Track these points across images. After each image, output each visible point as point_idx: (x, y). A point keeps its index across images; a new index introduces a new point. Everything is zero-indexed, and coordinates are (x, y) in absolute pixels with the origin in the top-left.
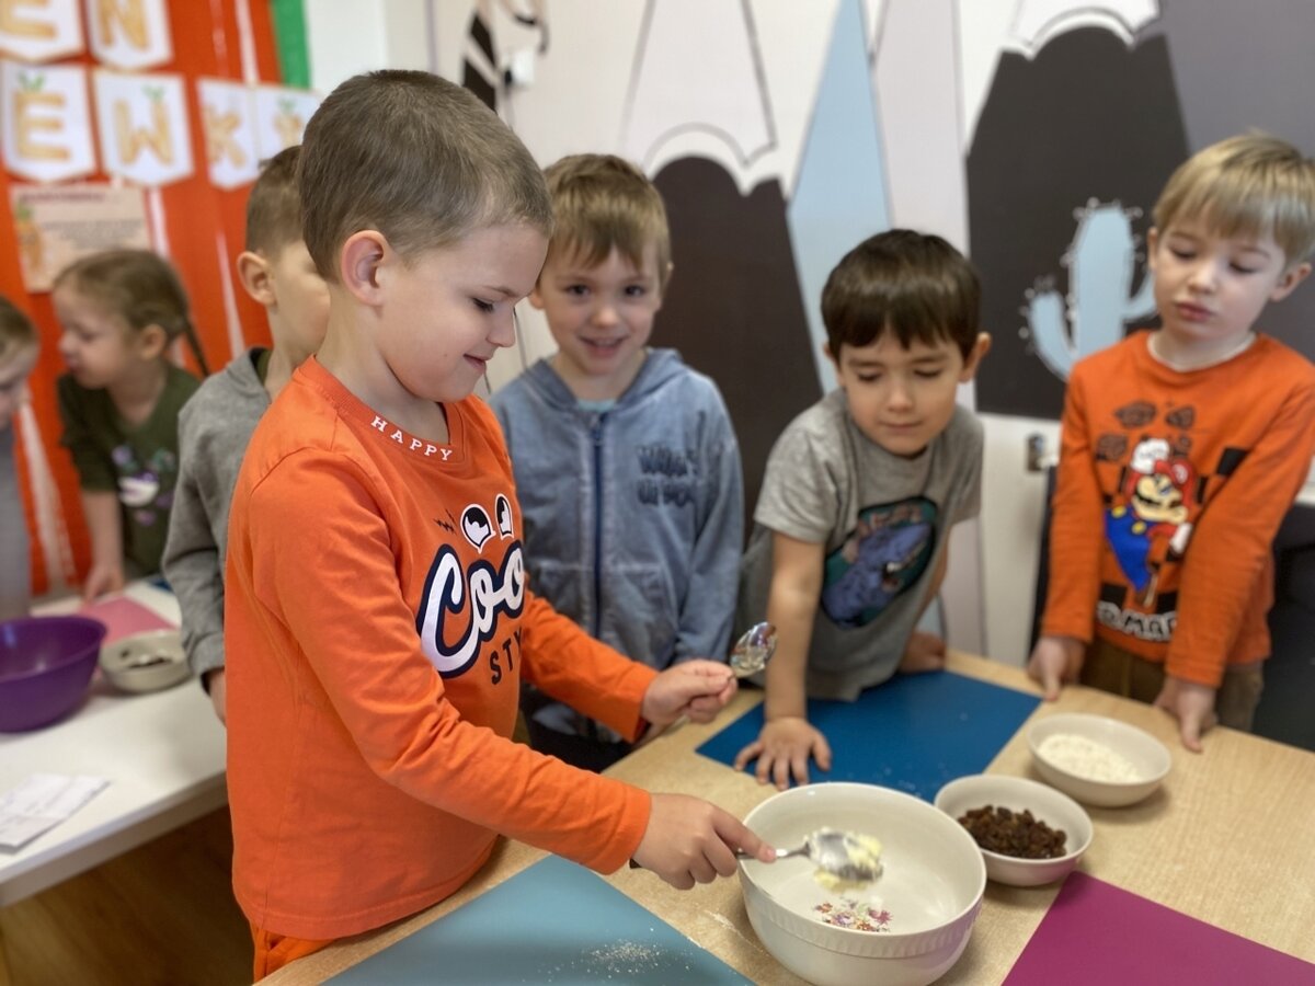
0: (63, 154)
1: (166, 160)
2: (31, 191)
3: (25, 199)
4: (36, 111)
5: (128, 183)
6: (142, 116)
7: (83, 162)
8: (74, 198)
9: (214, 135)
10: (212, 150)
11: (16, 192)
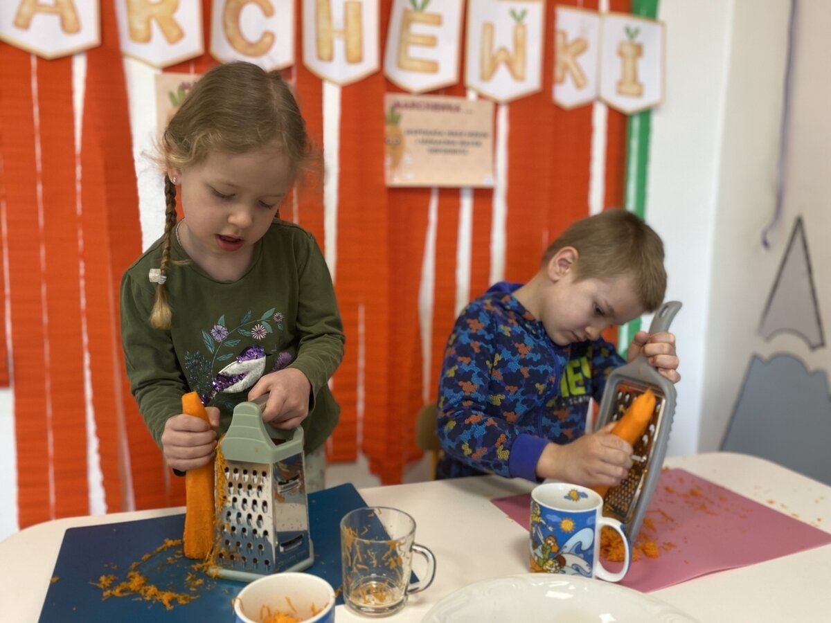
0: (433, 67)
1: (518, 77)
2: (401, 98)
3: (397, 105)
4: (418, 29)
5: (481, 97)
6: (504, 38)
7: (448, 75)
8: (436, 107)
9: (562, 57)
10: (558, 72)
11: (390, 99)
